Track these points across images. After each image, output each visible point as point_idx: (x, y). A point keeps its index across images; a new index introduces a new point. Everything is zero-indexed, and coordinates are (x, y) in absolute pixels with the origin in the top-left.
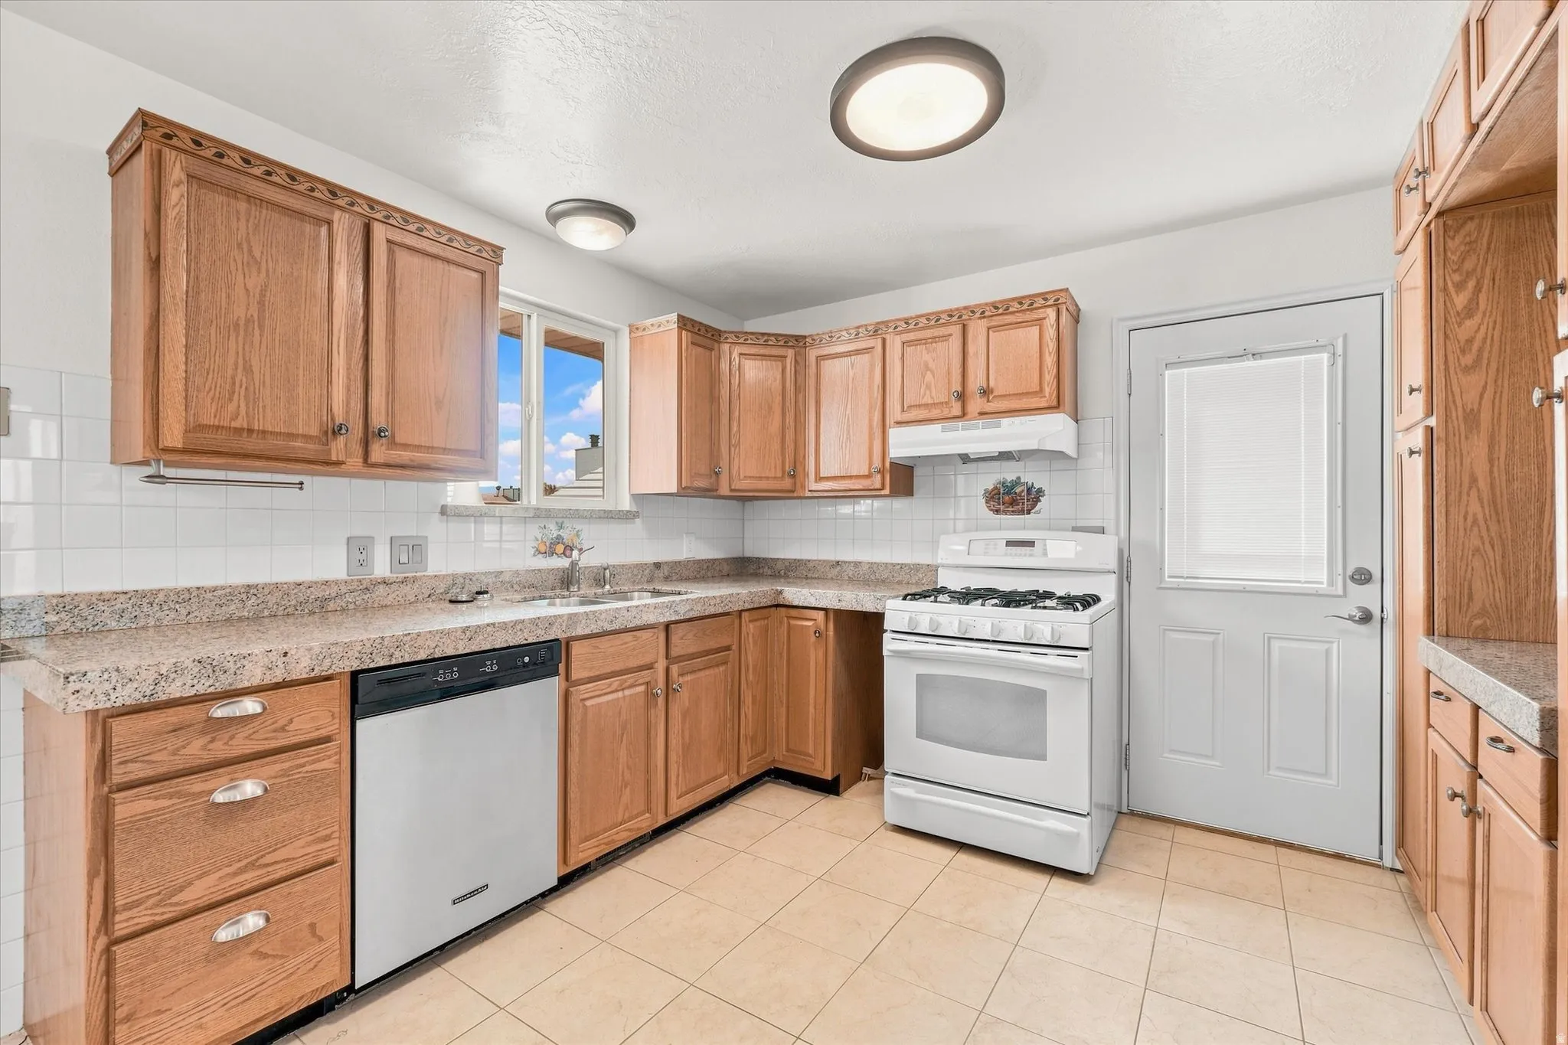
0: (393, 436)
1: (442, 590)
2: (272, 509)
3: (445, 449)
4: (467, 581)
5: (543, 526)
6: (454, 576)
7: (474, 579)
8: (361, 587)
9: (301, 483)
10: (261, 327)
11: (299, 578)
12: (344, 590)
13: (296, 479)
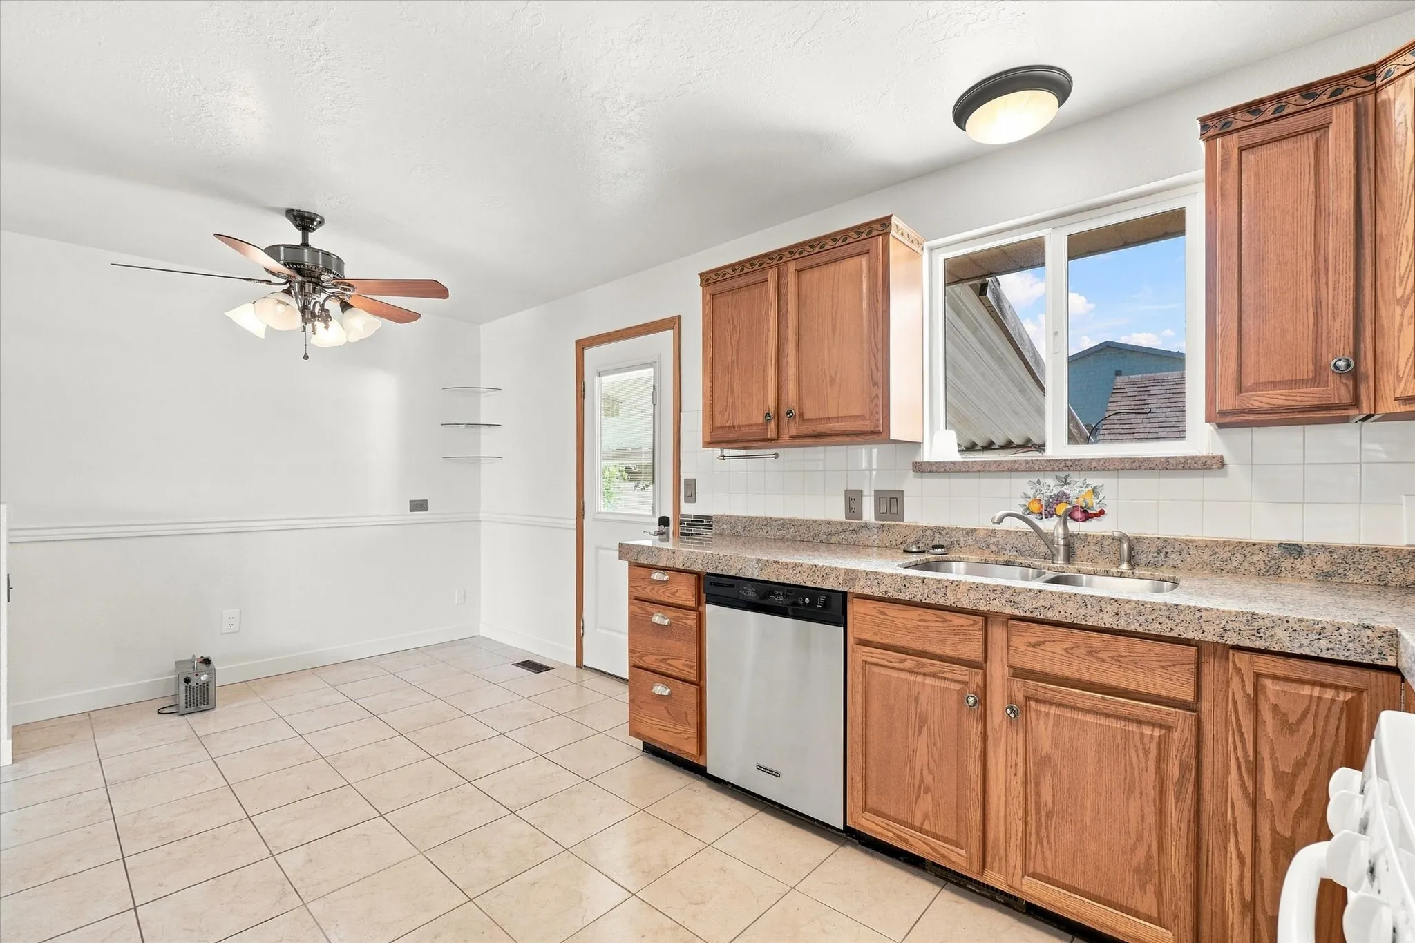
0: (801, 415)
1: (912, 540)
2: (804, 471)
3: (838, 417)
4: (936, 535)
5: (1036, 480)
6: (924, 529)
7: (944, 533)
8: (851, 529)
9: (776, 454)
10: (737, 364)
11: (815, 518)
12: (840, 529)
13: (772, 451)
